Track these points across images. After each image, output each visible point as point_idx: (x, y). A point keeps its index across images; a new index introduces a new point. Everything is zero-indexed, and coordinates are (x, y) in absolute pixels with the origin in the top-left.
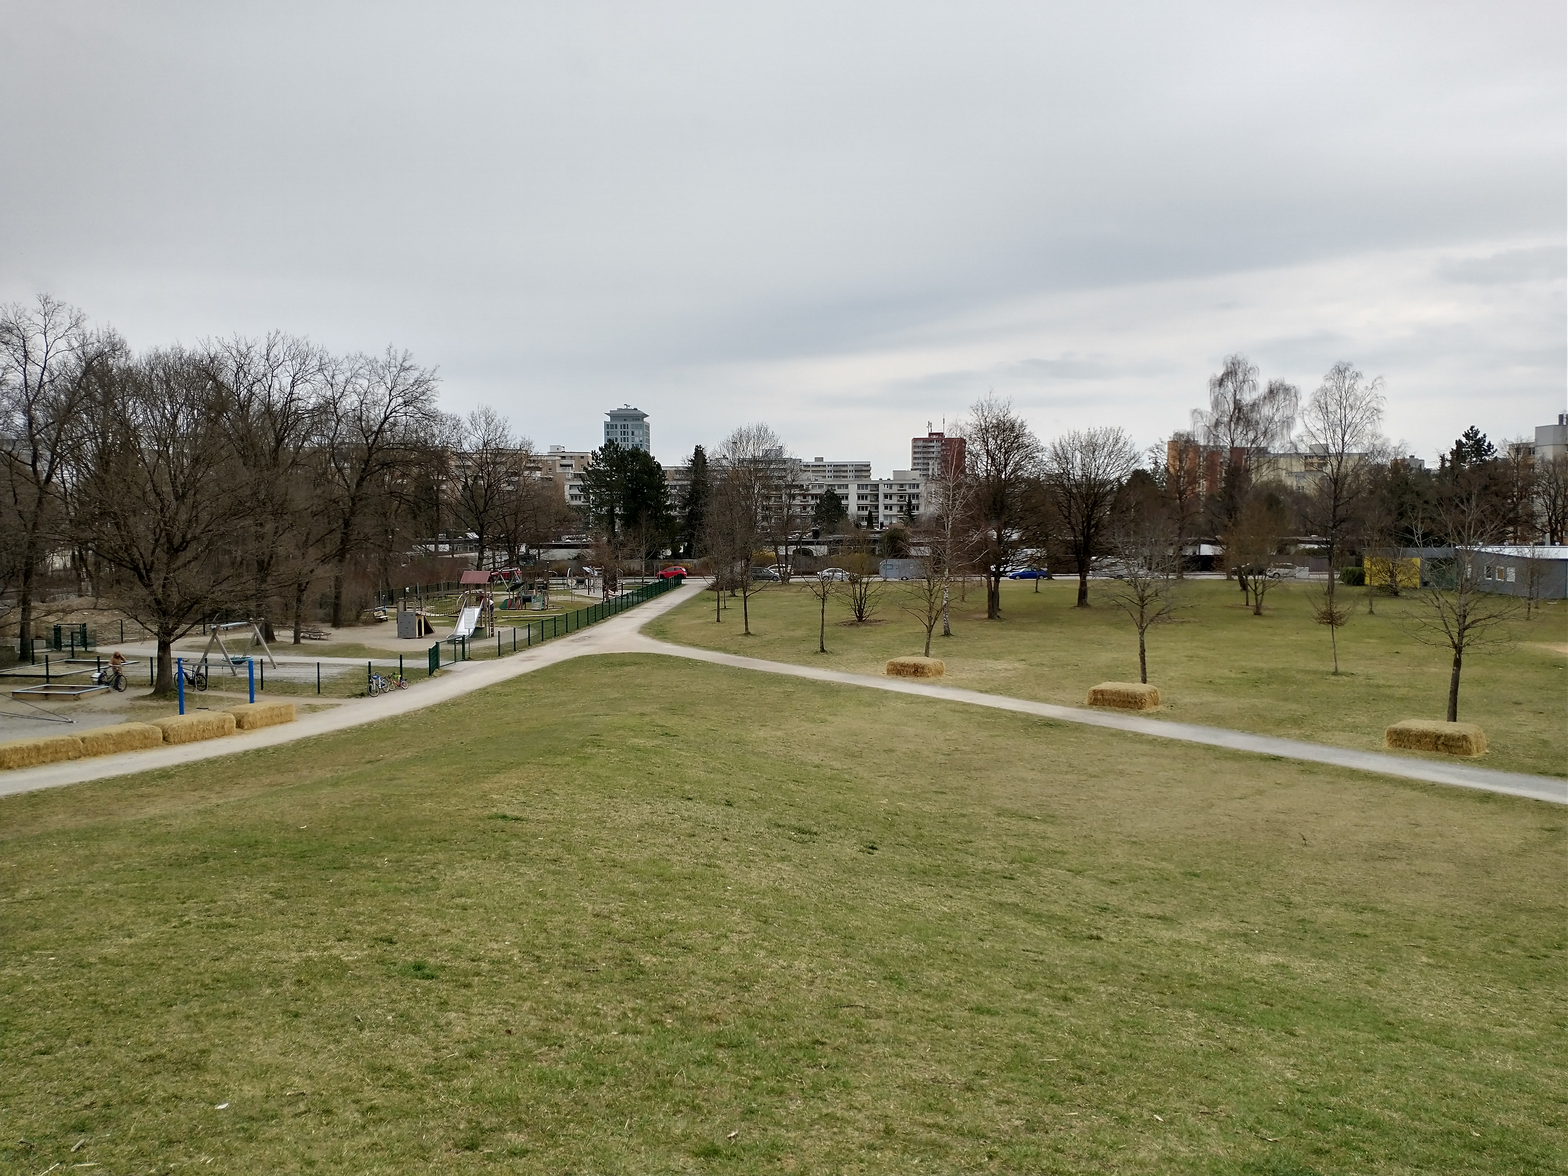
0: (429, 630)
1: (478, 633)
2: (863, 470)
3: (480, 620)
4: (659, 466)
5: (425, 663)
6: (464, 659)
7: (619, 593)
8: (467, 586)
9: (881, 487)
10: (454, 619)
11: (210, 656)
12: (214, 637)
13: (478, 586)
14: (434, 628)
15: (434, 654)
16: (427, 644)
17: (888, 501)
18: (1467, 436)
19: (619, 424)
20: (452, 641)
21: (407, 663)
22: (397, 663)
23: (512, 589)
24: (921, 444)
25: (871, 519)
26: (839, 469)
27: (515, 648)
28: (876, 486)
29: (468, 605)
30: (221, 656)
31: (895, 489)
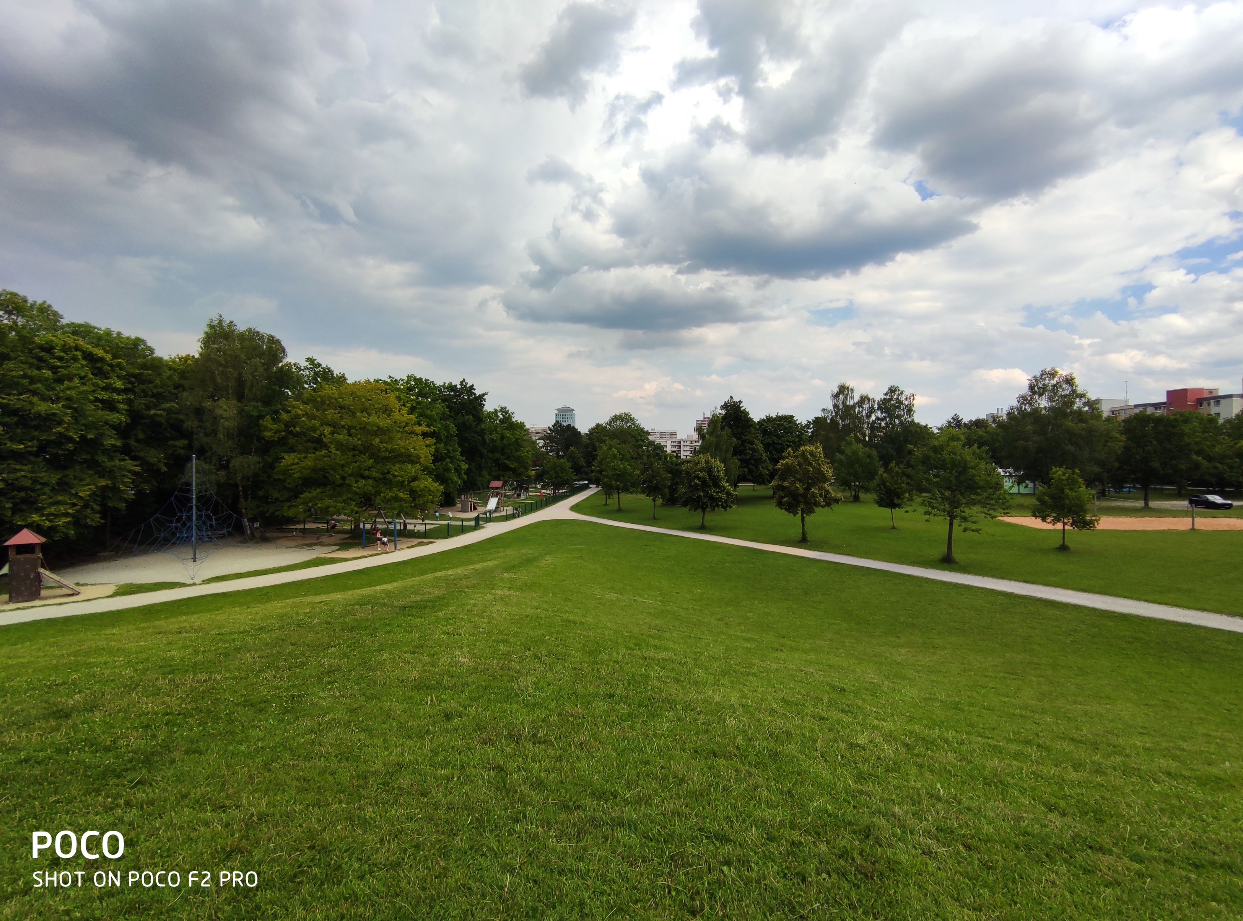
0: (475, 509)
1: (496, 510)
2: (673, 434)
3: (498, 503)
4: (580, 432)
5: (473, 523)
6: (490, 521)
7: (560, 491)
8: (493, 488)
9: (682, 442)
10: (486, 503)
11: (378, 520)
12: (379, 511)
13: (497, 488)
14: (478, 507)
15: (477, 519)
16: (474, 515)
17: (685, 449)
18: (953, 418)
19: (561, 414)
20: (485, 513)
21: (465, 523)
22: (460, 523)
23: (512, 490)
24: (700, 422)
25: (678, 457)
26: (662, 435)
27: (513, 516)
28: (680, 442)
29: (492, 497)
30: (382, 520)
31: (689, 443)
